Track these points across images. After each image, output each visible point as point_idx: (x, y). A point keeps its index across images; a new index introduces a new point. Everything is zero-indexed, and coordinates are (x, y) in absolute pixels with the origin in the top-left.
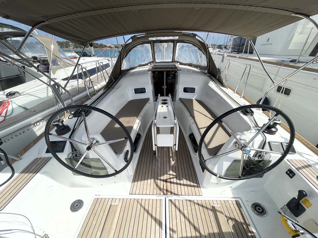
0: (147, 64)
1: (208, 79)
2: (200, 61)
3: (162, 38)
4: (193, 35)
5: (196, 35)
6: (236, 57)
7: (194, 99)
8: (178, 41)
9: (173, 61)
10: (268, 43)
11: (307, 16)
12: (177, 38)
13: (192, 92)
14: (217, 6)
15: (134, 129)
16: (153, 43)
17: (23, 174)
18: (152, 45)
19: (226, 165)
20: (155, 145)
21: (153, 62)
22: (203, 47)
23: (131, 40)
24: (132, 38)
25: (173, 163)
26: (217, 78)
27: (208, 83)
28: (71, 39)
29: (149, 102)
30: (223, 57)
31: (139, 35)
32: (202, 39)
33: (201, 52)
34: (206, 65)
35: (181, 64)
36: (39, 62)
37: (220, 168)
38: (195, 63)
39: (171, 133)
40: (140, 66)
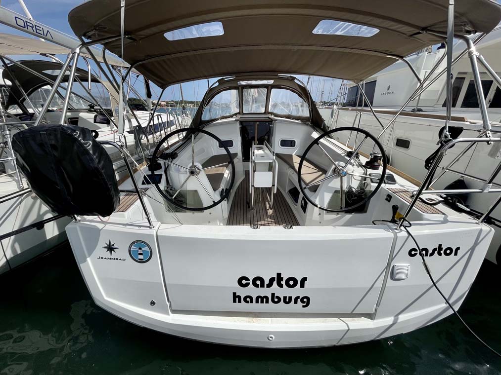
0: (232, 116)
1: (311, 129)
2: (301, 111)
3: (254, 82)
4: (291, 79)
5: (295, 78)
6: (348, 109)
7: (293, 154)
8: (273, 86)
9: (266, 112)
10: (389, 91)
11: (402, 57)
12: (271, 82)
13: (291, 146)
14: (314, 48)
15: (225, 177)
16: (241, 89)
17: (127, 197)
18: (240, 90)
19: (328, 197)
20: (252, 186)
21: (239, 113)
22: (304, 93)
23: (217, 84)
24: (218, 81)
25: (270, 212)
26: (322, 127)
27: (311, 134)
28: (156, 80)
29: (237, 157)
30: (333, 111)
31: (227, 78)
32: (302, 83)
33: (301, 100)
34: (309, 116)
35: (276, 115)
36: (95, 111)
37: (322, 200)
38: (294, 114)
39: (269, 171)
40: (223, 118)
